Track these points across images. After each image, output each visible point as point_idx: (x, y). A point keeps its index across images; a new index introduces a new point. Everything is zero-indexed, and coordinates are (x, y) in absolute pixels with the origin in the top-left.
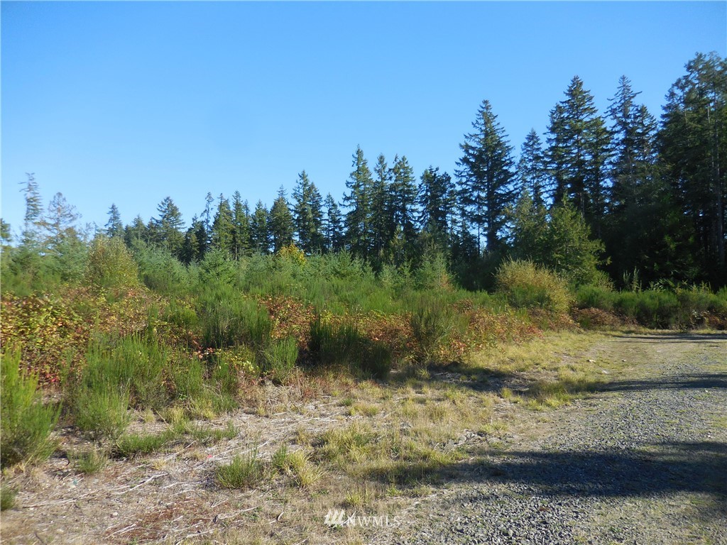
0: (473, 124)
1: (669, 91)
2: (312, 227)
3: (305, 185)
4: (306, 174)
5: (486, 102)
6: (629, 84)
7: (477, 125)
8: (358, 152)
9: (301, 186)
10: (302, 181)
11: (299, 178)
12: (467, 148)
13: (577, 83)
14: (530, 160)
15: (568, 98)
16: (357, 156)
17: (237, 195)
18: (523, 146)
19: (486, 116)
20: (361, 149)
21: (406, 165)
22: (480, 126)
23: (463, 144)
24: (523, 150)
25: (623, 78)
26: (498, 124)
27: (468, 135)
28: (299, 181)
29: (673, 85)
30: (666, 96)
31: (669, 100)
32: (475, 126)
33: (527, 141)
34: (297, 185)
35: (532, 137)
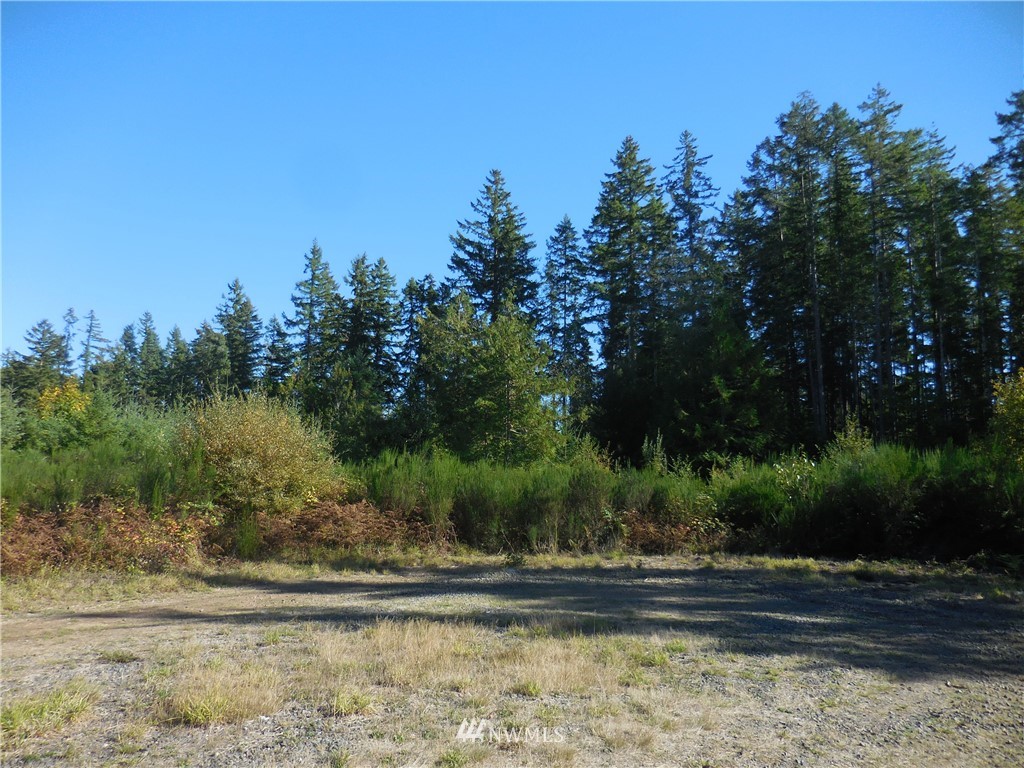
0: (472, 205)
1: (753, 156)
2: (224, 367)
3: (237, 302)
4: (240, 284)
5: (495, 173)
6: (694, 144)
7: (479, 207)
8: (315, 251)
9: (231, 304)
10: (233, 296)
11: (229, 290)
12: (461, 243)
13: (630, 147)
14: (562, 265)
15: (616, 170)
16: (311, 256)
17: (148, 318)
18: (550, 241)
19: (495, 192)
20: (320, 245)
21: (384, 272)
22: (484, 210)
23: (456, 236)
24: (549, 247)
25: (686, 135)
26: (515, 208)
27: (465, 223)
28: (227, 296)
29: (759, 148)
30: (749, 163)
31: (752, 170)
32: (476, 209)
33: (557, 235)
34: (223, 302)
35: (565, 229)
